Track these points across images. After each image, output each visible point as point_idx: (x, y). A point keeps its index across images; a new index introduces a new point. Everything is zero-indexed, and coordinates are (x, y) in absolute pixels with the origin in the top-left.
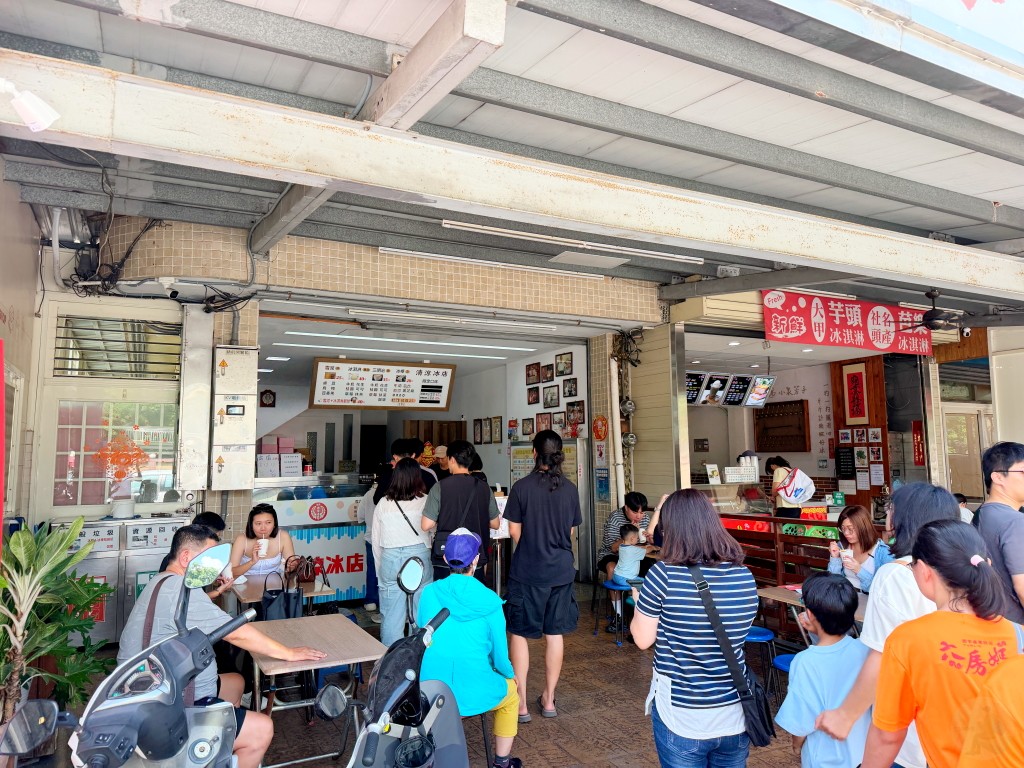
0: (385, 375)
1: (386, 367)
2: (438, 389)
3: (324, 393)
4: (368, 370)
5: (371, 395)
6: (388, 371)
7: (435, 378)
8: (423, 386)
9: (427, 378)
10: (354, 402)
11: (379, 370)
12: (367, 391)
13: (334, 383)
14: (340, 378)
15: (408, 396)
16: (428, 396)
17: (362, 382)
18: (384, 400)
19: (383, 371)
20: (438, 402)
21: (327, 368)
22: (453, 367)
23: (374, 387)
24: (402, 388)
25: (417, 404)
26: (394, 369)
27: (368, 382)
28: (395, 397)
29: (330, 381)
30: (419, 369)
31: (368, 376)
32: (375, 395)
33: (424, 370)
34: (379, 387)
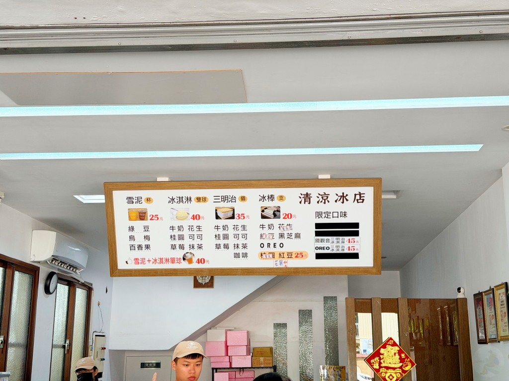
0: (239, 207)
1: (237, 192)
2: (351, 230)
3: (132, 247)
4: (205, 199)
5: (218, 247)
6: (243, 199)
7: (340, 207)
8: (318, 226)
9: (322, 208)
10: (190, 261)
11: (225, 199)
12: (209, 241)
13: (146, 228)
14: (155, 217)
15: (291, 245)
16: (333, 244)
17: (195, 223)
18: (245, 255)
19: (233, 199)
20: (355, 256)
21: (130, 200)
22: (376, 183)
23: (221, 232)
24: (277, 231)
25: (312, 262)
26: (253, 194)
27: (209, 223)
28: (266, 249)
29: (139, 225)
30: (304, 190)
31: (207, 210)
32: (226, 246)
33: (314, 192)
34: (231, 232)
